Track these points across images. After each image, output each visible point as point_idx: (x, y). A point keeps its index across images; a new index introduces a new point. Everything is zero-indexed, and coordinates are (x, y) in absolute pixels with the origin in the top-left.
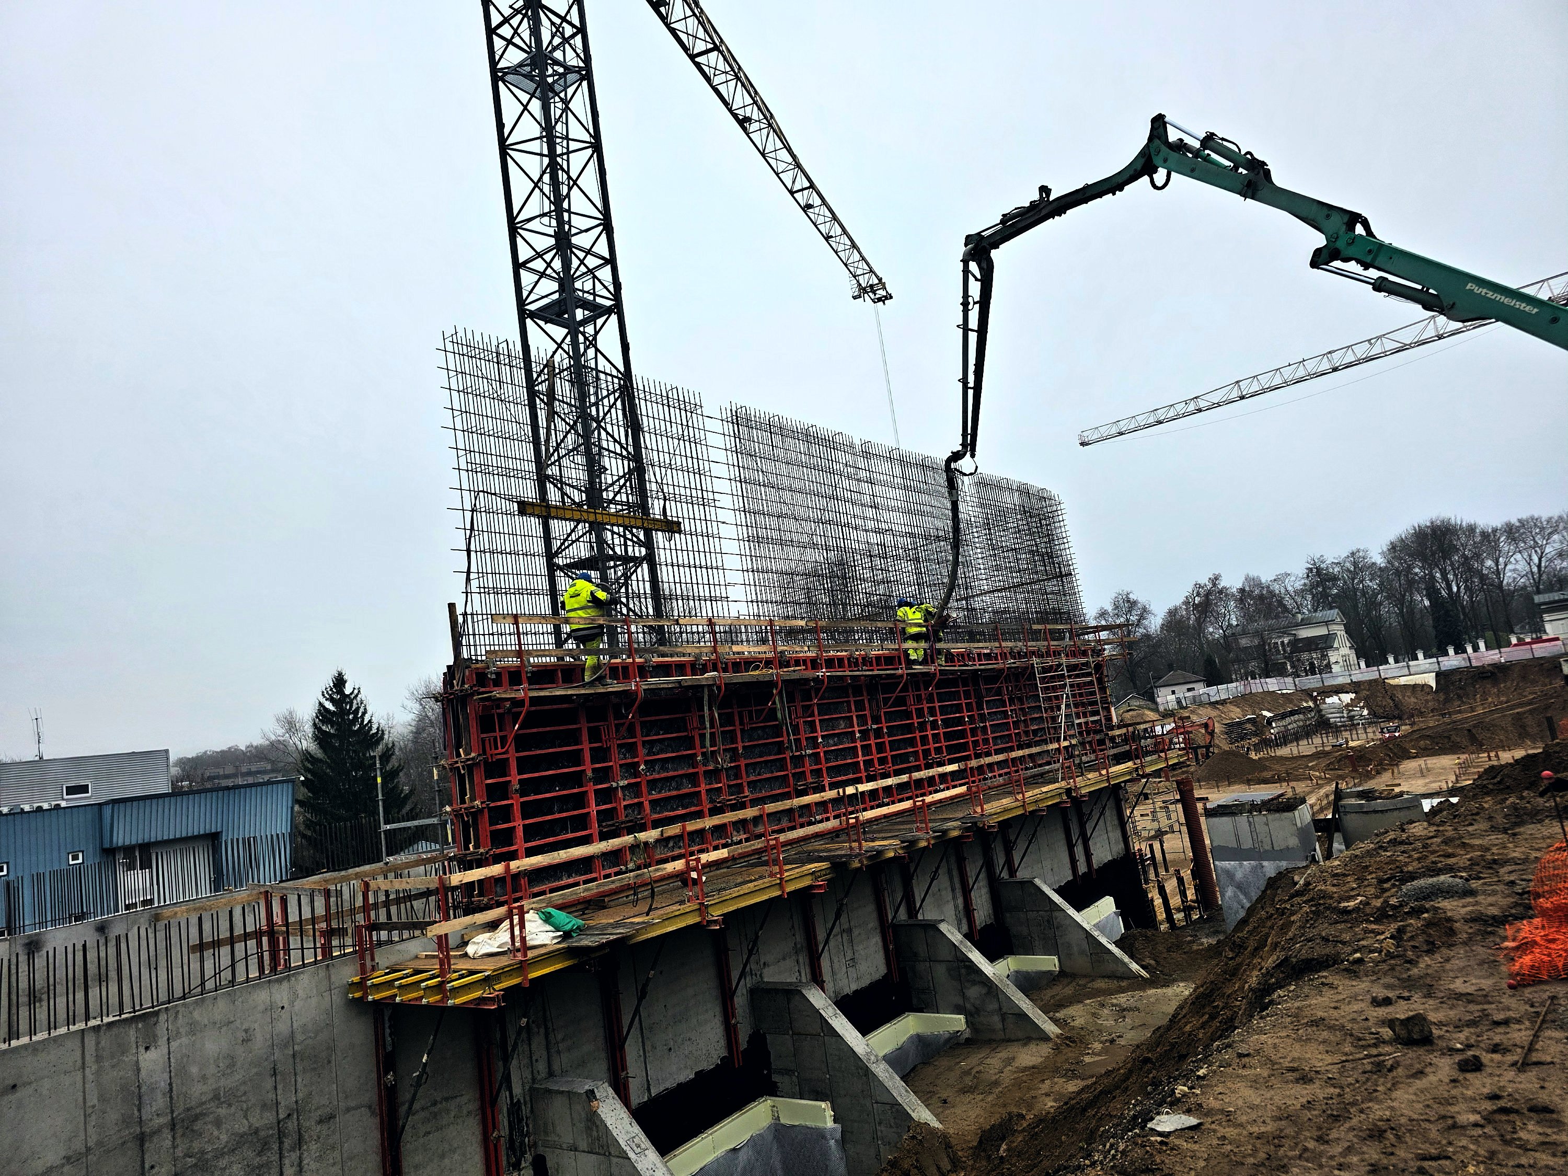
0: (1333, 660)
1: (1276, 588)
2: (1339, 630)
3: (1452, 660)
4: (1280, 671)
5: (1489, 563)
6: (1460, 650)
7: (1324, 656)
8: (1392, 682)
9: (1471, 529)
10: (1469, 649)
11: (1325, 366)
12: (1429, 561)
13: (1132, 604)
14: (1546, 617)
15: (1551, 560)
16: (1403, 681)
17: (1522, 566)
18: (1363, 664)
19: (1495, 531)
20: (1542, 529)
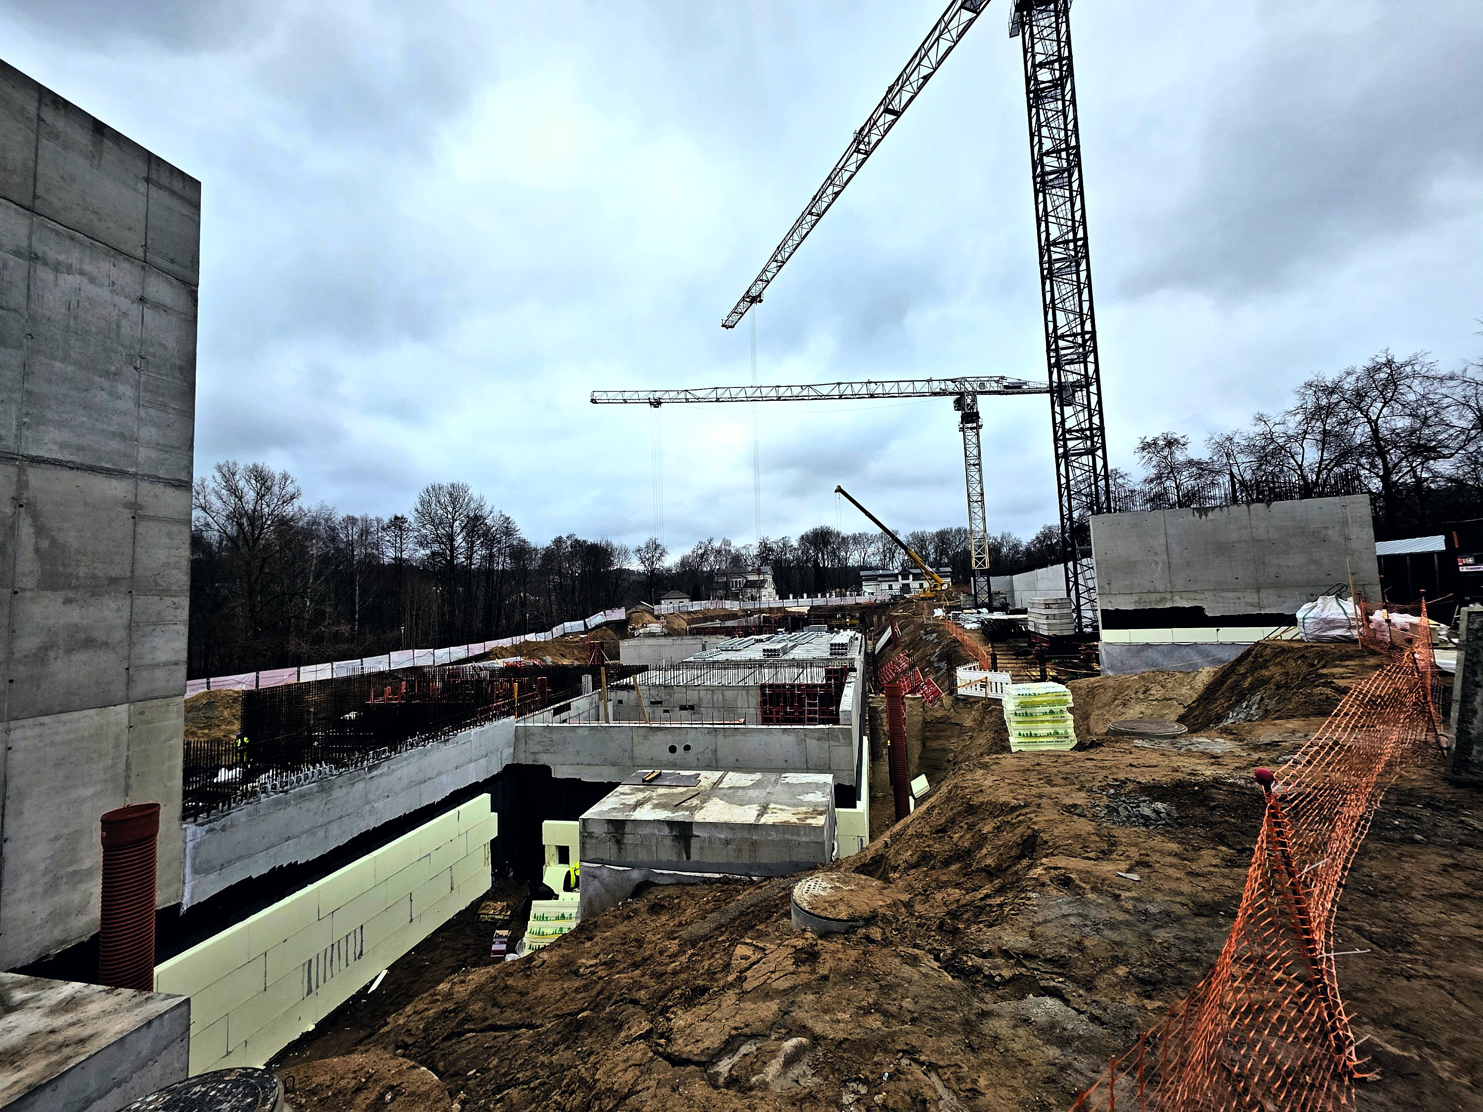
0: (763, 594)
1: (743, 552)
2: (769, 578)
3: (819, 601)
4: (735, 597)
5: (843, 553)
6: (824, 596)
7: (759, 592)
8: (789, 610)
9: (838, 534)
10: (828, 595)
11: (773, 394)
12: (817, 549)
13: (657, 547)
14: (864, 583)
15: (869, 557)
16: (793, 610)
17: (857, 557)
18: (777, 598)
19: (848, 537)
20: (868, 540)
